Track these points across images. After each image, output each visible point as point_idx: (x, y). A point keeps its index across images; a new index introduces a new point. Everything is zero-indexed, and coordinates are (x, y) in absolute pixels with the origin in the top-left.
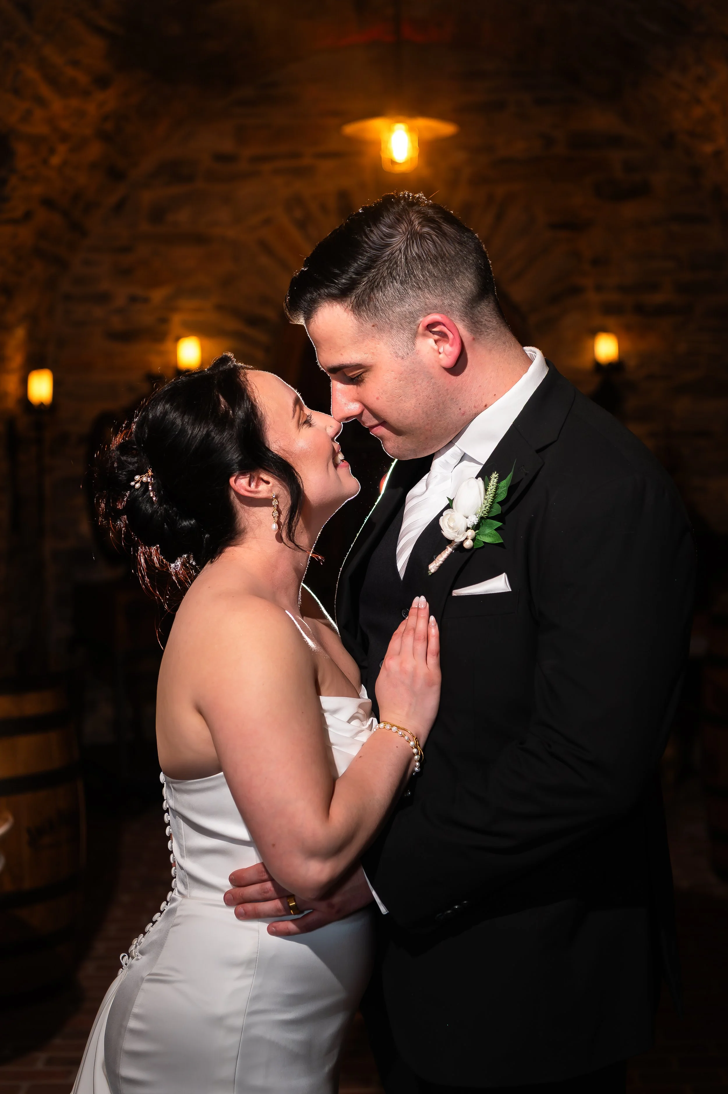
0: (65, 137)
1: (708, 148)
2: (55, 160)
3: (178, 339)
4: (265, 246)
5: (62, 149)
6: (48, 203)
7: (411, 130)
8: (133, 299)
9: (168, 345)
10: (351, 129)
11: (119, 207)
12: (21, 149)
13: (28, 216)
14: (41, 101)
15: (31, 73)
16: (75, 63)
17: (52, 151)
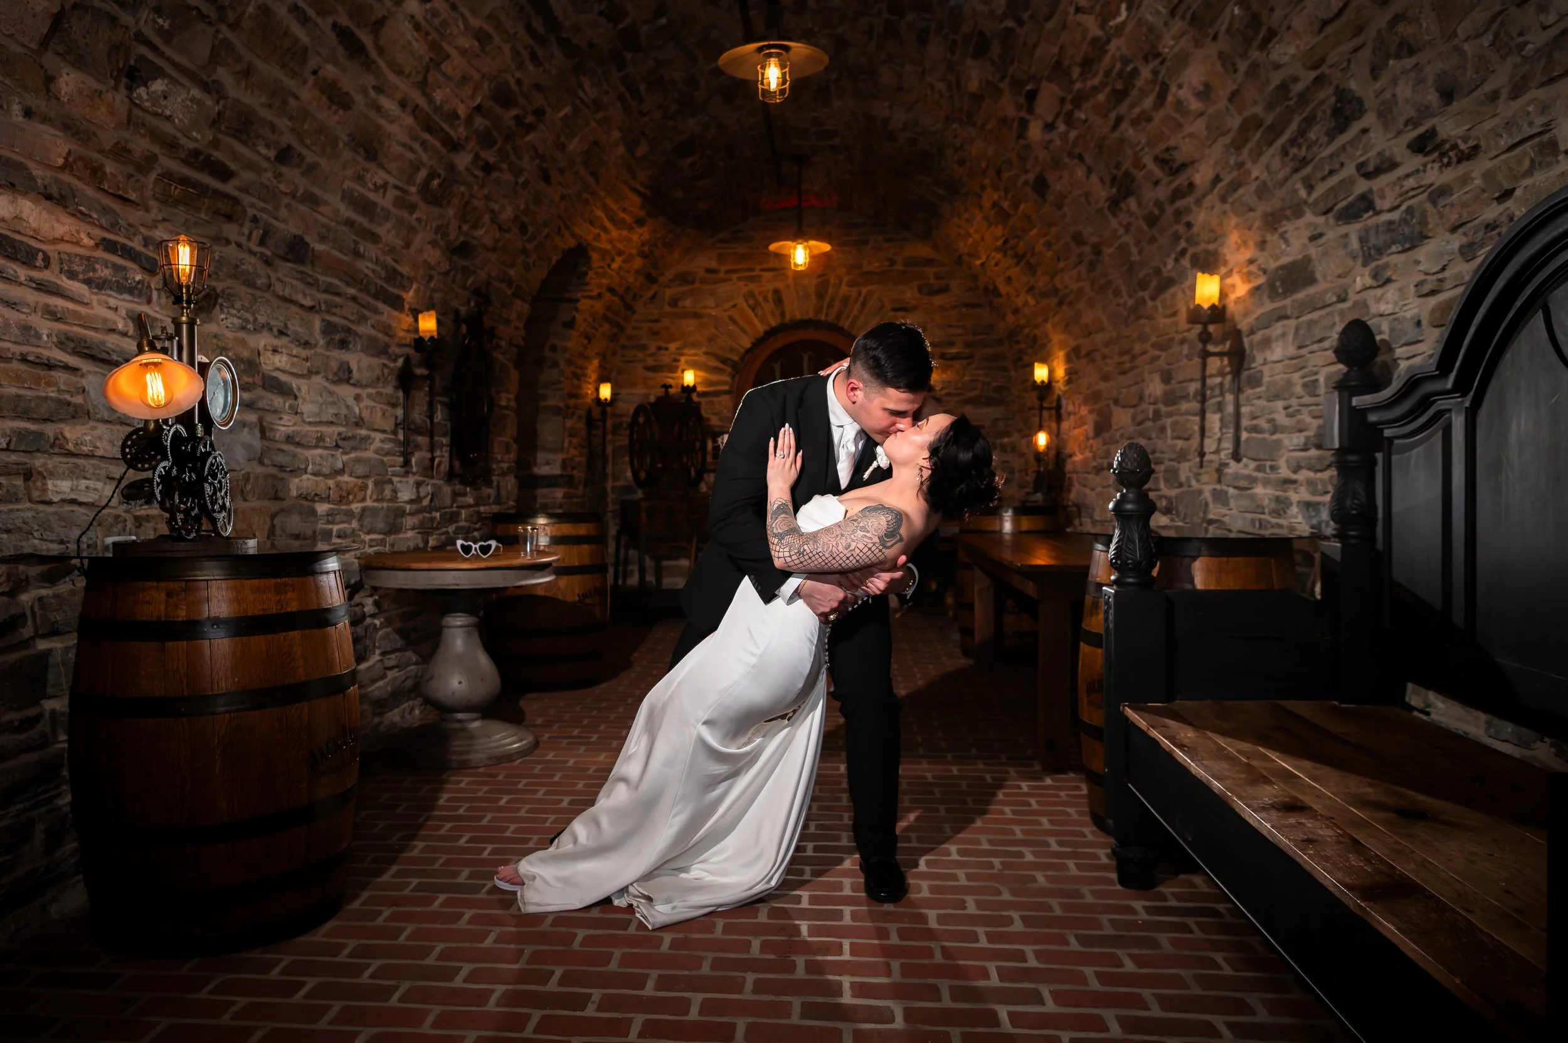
0: (620, 253)
1: (978, 263)
2: (615, 265)
3: (683, 371)
4: (731, 318)
5: (619, 259)
6: (611, 290)
7: (805, 248)
8: (660, 348)
9: (679, 374)
10: (773, 247)
11: (653, 297)
12: (595, 256)
13: (600, 295)
14: (605, 230)
15: (599, 213)
16: (624, 210)
17: (613, 260)
